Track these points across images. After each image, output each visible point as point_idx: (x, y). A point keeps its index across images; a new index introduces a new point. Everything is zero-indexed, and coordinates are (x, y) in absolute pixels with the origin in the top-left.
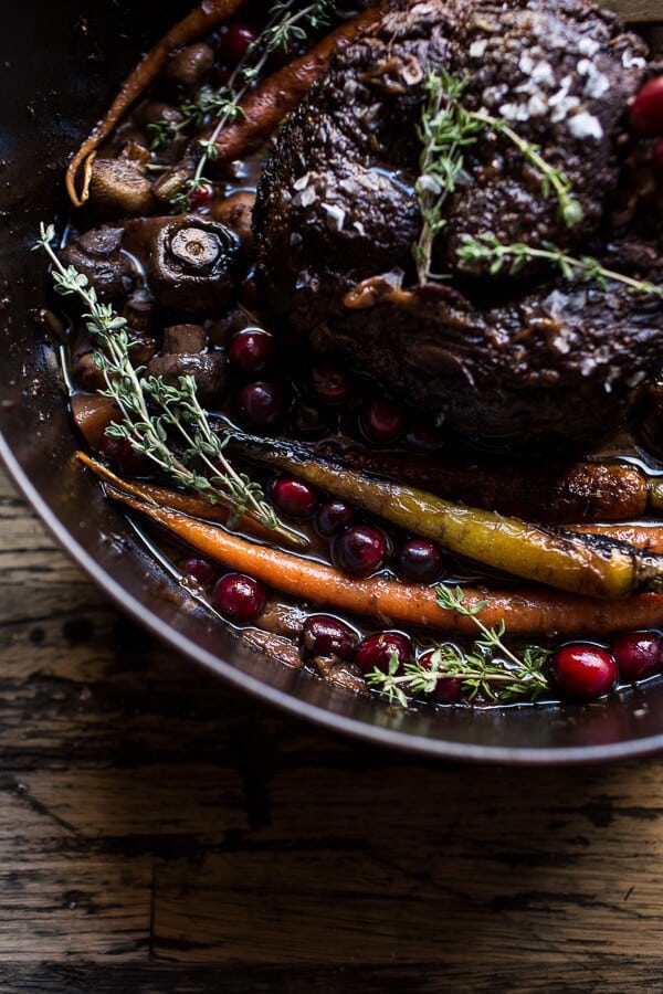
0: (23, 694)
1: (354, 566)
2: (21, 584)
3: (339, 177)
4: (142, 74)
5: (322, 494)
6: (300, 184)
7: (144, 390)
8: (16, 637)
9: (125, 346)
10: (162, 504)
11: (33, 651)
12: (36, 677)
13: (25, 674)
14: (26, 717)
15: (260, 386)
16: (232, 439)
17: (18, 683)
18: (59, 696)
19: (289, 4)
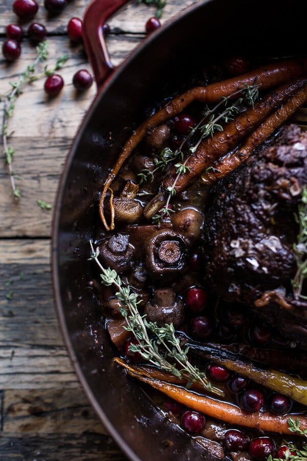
0: (80, 441)
2: (75, 389)
3: (256, 242)
4: (132, 143)
5: (233, 374)
6: (235, 244)
7: (146, 328)
8: (75, 415)
9: (135, 304)
10: (155, 378)
11: (83, 421)
12: (86, 433)
13: (81, 432)
14: (82, 452)
15: (201, 320)
16: (190, 349)
17: (77, 436)
18: (97, 442)
19: (213, 110)
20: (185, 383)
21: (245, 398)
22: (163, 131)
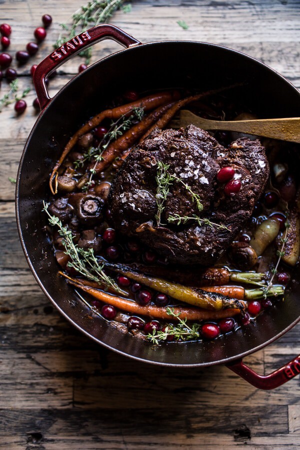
0: (32, 329)
1: (142, 302)
2: (30, 296)
3: (134, 194)
4: (70, 144)
5: (132, 281)
7: (78, 252)
8: (29, 312)
9: (71, 238)
10: (85, 285)
11: (35, 317)
12: (36, 324)
13: (33, 323)
14: (33, 336)
15: (112, 248)
16: (105, 266)
17: (30, 326)
18: (43, 330)
20: (103, 287)
21: (140, 295)
22: (89, 137)
